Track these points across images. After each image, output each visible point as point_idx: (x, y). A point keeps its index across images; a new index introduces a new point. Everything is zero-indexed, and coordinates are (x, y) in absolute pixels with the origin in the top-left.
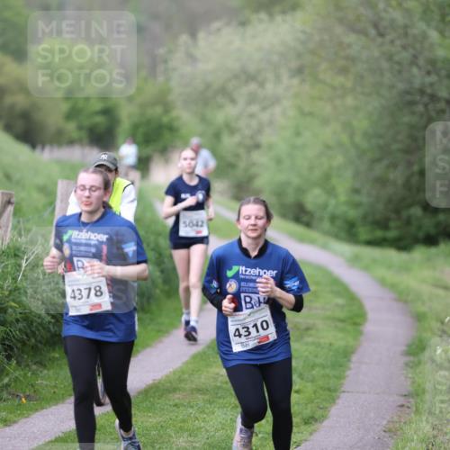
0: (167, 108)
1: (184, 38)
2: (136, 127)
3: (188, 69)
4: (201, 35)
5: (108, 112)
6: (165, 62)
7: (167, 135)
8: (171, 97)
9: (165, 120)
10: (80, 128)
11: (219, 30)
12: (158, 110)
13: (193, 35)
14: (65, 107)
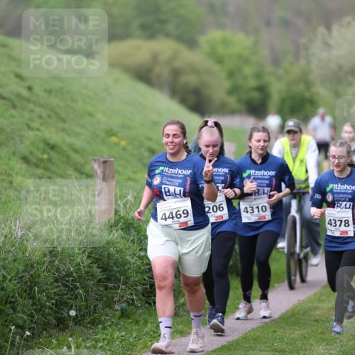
0: (308, 85)
1: (321, 30)
2: (283, 101)
3: (324, 55)
4: (335, 28)
5: (262, 89)
6: (307, 49)
7: (308, 107)
8: (311, 77)
9: (307, 95)
10: (239, 101)
11: (349, 23)
12: (301, 87)
13: (329, 28)
14: (227, 84)
